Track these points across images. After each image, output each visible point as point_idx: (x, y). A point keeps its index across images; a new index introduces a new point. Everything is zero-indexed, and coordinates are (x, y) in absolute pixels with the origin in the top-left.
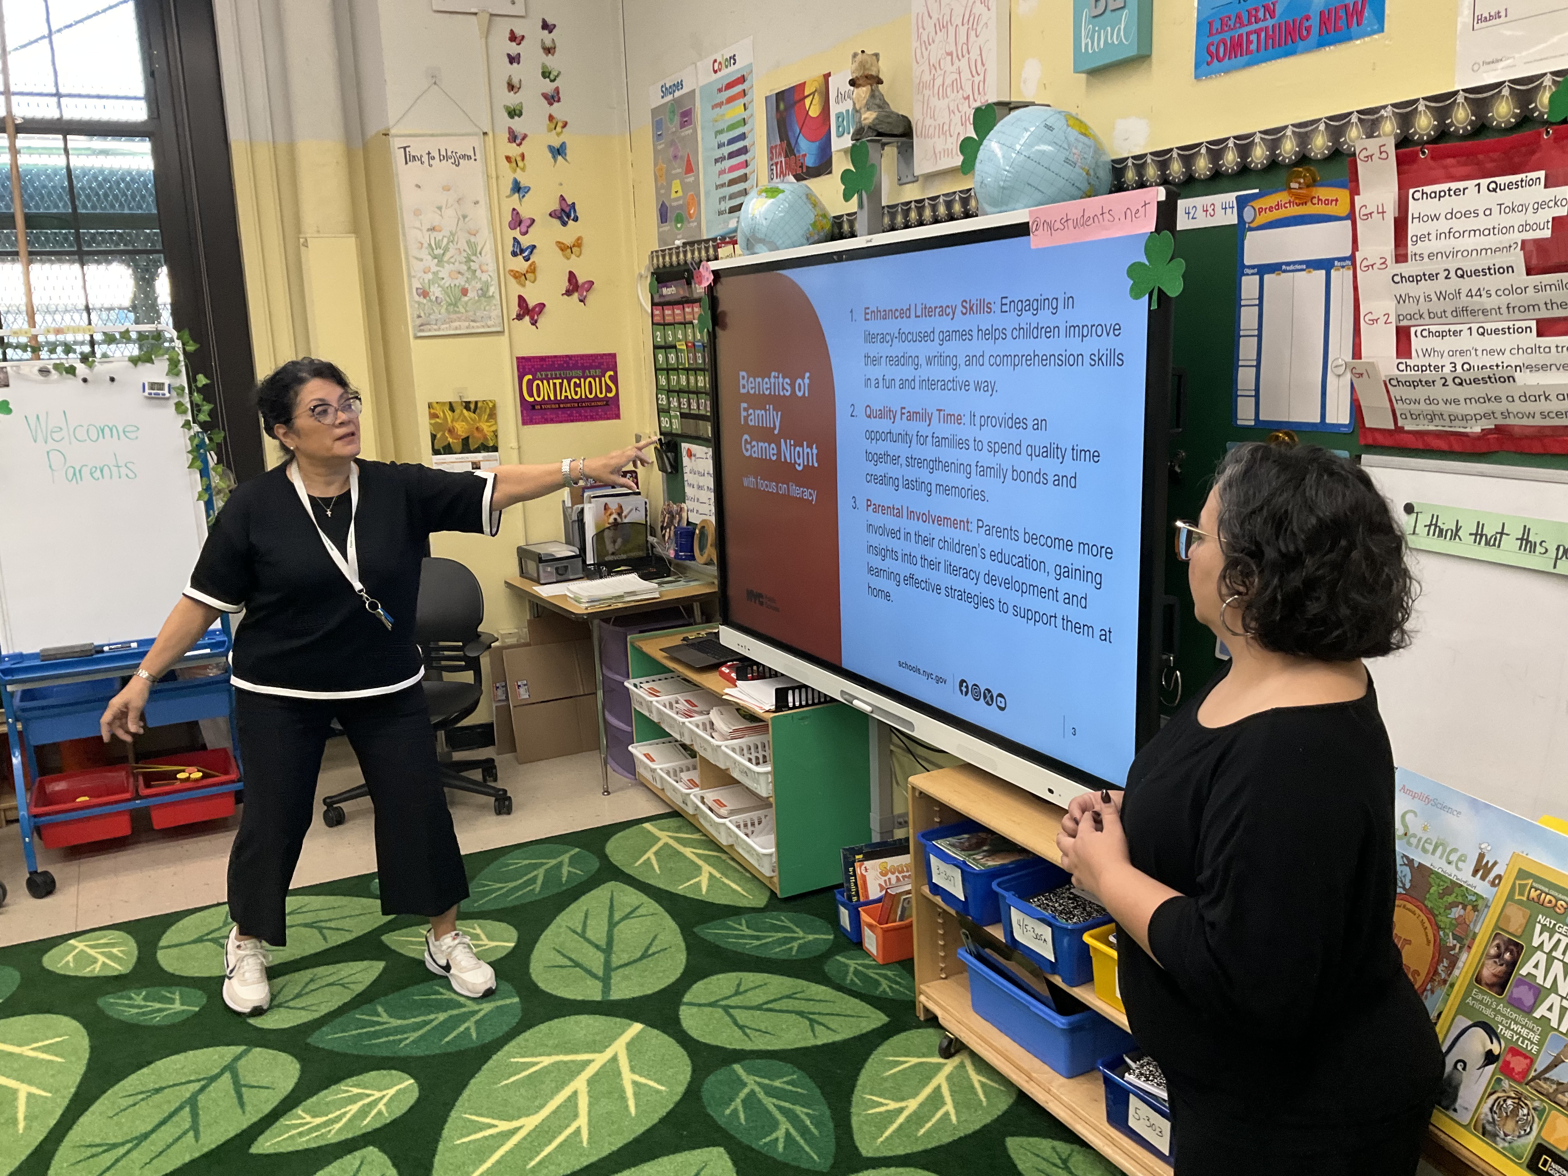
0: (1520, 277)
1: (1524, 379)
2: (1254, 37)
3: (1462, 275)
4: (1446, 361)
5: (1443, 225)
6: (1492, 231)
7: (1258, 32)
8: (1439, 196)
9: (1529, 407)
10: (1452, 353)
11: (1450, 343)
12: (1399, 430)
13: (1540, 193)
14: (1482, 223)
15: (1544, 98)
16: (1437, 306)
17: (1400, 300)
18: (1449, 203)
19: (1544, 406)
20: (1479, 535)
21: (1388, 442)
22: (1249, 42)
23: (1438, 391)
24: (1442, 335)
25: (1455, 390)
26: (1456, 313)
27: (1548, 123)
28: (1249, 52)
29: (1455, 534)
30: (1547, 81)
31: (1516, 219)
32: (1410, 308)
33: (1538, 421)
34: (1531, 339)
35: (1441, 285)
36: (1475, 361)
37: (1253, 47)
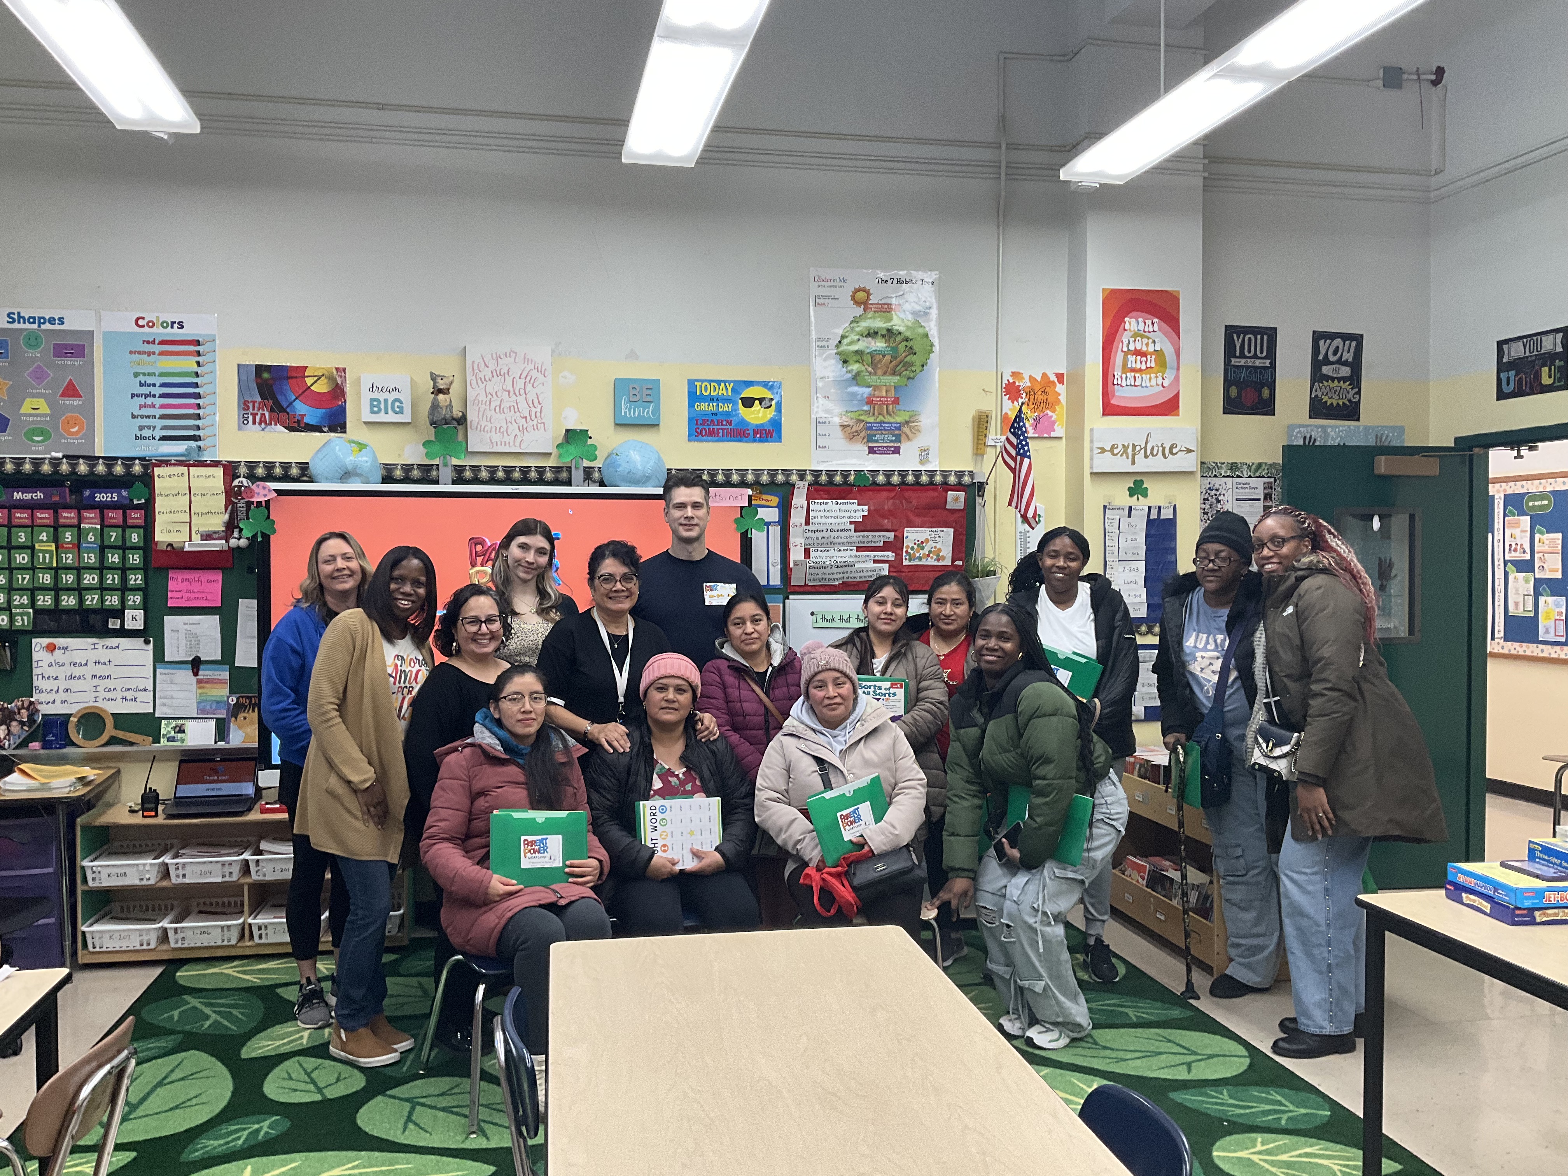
0: (852, 533)
1: (857, 566)
2: (721, 431)
3: (832, 531)
4: (828, 560)
5: (822, 514)
6: (836, 517)
7: (723, 430)
8: (821, 504)
9: (858, 575)
10: (827, 557)
11: (826, 554)
12: (806, 585)
13: (856, 507)
14: (833, 514)
15: (852, 478)
16: (820, 541)
17: (806, 538)
18: (823, 507)
19: (861, 574)
20: (842, 619)
21: (802, 590)
22: (718, 433)
23: (829, 570)
24: (823, 551)
25: (834, 570)
26: (827, 544)
27: (854, 485)
28: (718, 436)
29: (833, 620)
30: (852, 472)
31: (847, 514)
32: (810, 541)
33: (858, 580)
34: (854, 553)
35: (824, 534)
36: (839, 560)
37: (721, 434)
